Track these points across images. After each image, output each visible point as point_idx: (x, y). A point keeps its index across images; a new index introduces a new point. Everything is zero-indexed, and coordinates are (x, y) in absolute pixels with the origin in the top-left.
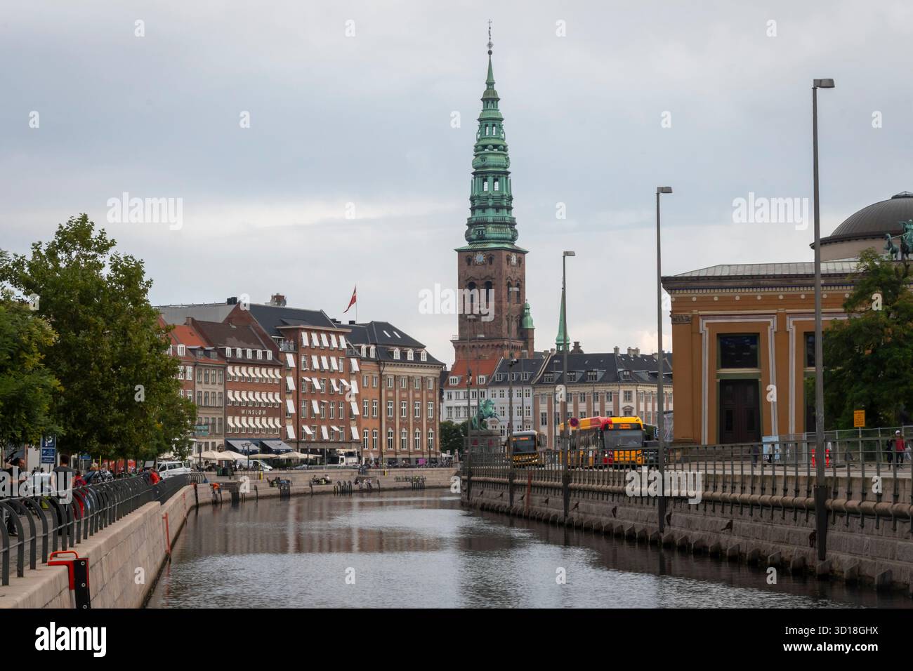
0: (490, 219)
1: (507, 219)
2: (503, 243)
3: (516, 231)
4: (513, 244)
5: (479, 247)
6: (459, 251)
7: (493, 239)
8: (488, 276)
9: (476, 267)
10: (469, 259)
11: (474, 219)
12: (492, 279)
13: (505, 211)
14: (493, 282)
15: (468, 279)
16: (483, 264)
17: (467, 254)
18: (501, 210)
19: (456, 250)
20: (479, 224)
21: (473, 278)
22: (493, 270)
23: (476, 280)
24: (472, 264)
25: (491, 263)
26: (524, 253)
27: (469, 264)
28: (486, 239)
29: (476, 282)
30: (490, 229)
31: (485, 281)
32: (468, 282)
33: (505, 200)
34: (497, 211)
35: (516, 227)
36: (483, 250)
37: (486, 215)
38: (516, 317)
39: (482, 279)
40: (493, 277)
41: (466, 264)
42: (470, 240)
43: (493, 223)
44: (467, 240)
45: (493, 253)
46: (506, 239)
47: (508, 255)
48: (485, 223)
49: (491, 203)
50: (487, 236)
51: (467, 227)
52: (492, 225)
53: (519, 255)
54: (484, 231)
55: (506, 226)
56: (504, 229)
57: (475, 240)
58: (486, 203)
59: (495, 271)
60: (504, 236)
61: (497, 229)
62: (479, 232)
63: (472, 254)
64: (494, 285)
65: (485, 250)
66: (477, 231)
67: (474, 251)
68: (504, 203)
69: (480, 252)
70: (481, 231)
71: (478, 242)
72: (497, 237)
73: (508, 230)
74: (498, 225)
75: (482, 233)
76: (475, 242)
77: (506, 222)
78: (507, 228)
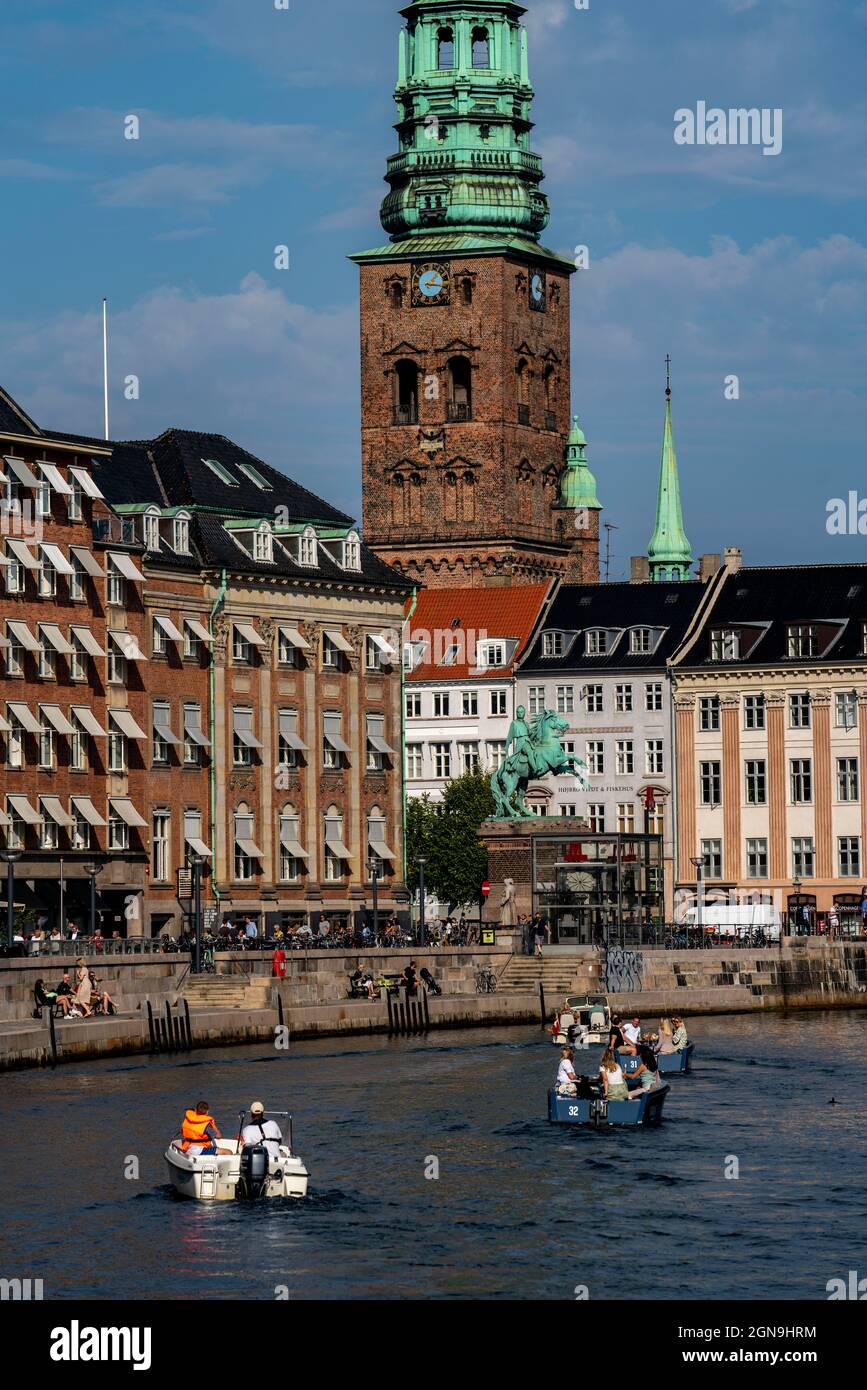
0: (463, 159)
1: (515, 158)
2: (504, 235)
3: (540, 197)
4: (534, 240)
5: (428, 245)
6: (364, 262)
7: (471, 222)
8: (458, 341)
9: (421, 310)
10: (398, 286)
11: (412, 160)
12: (472, 348)
13: (508, 131)
14: (478, 357)
15: (393, 352)
16: (442, 301)
17: (388, 270)
18: (494, 131)
19: (352, 258)
20: (427, 173)
21: (409, 346)
22: (473, 322)
23: (419, 352)
24: (406, 299)
25: (468, 299)
26: (566, 270)
27: (397, 304)
28: (444, 224)
29: (417, 358)
30: (463, 192)
31: (444, 357)
32: (395, 358)
33: (510, 99)
34: (485, 134)
35: (542, 187)
36: (441, 259)
37: (448, 144)
38: (545, 472)
39: (437, 351)
40: (475, 344)
41: (388, 302)
42: (397, 229)
43: (473, 172)
44: (387, 227)
45: (473, 266)
46: (512, 223)
47: (520, 277)
48: (447, 170)
49: (464, 105)
50: (453, 212)
51: (386, 189)
52: (467, 178)
53: (550, 278)
54: (443, 197)
55: (512, 181)
56: (508, 192)
57: (415, 226)
58: (449, 107)
59: (480, 326)
60: (508, 213)
61: (486, 191)
62: (428, 199)
63: (405, 270)
64: (477, 367)
65: (448, 259)
66: (423, 198)
67: (412, 262)
68: (504, 106)
69: (431, 265)
70: (433, 198)
71: (424, 231)
72: (485, 217)
73: (520, 194)
74: (490, 179)
75: (439, 203)
76: (414, 232)
77: (512, 170)
78: (516, 187)
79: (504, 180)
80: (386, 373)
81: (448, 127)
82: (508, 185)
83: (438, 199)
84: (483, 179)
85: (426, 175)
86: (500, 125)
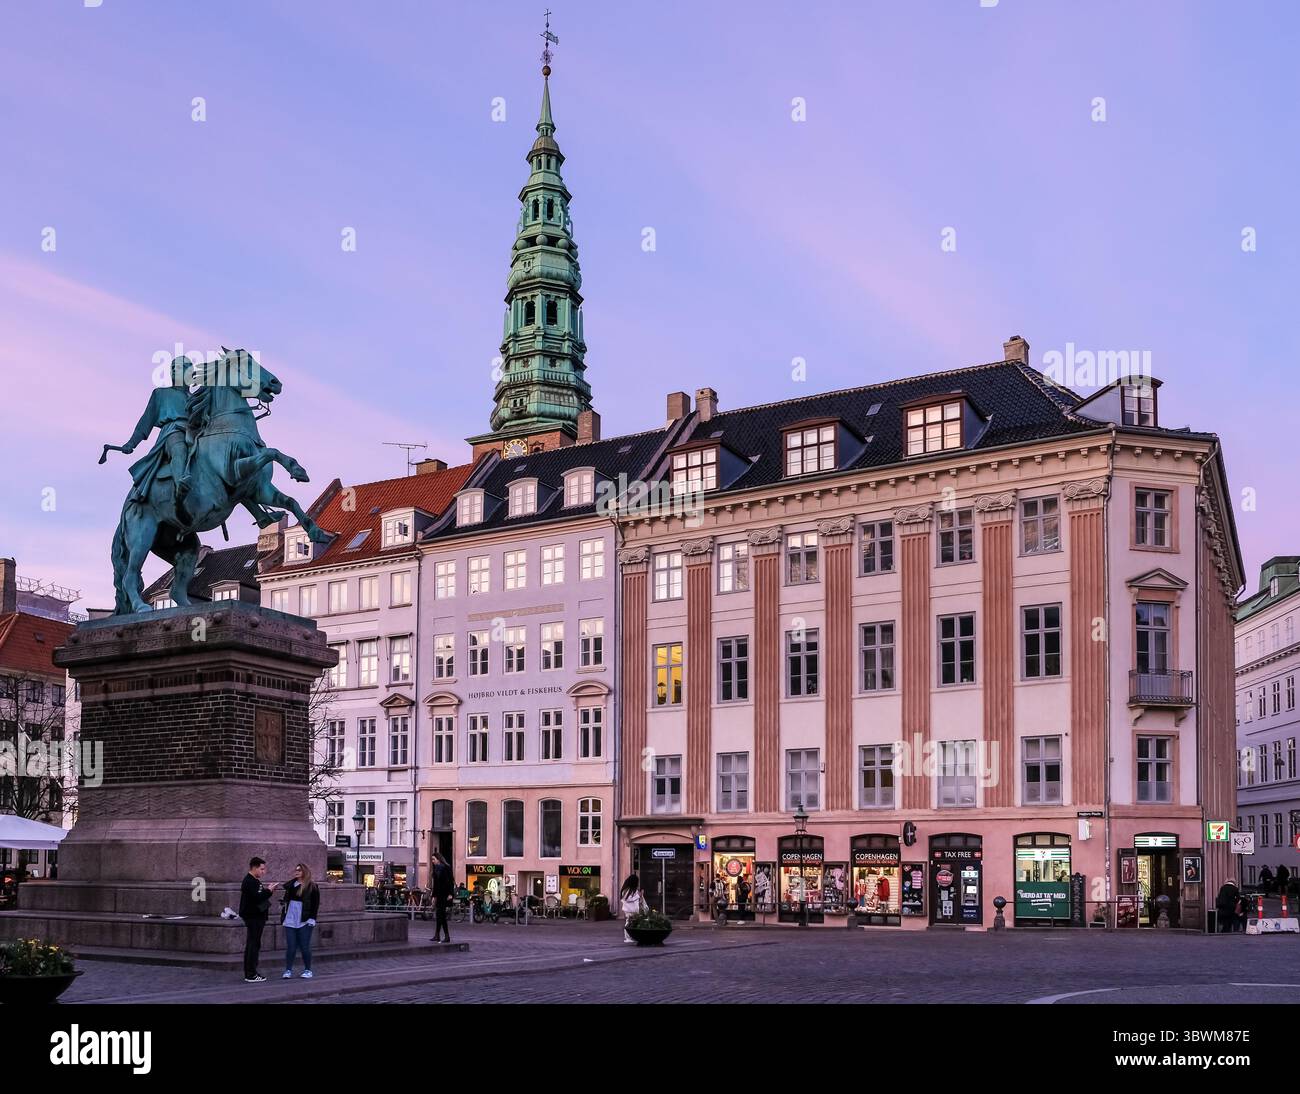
0: (538, 376)
1: (574, 381)
5: (514, 429)
6: (474, 441)
11: (506, 382)
13: (568, 363)
18: (559, 362)
19: (468, 438)
20: (516, 386)
30: (537, 394)
36: (522, 436)
42: (497, 422)
43: (544, 384)
48: (528, 384)
49: (540, 344)
51: (494, 403)
52: (540, 388)
54: (525, 399)
55: (570, 393)
56: (566, 398)
57: (508, 420)
58: (531, 347)
60: (567, 411)
61: (552, 396)
62: (515, 401)
63: (500, 445)
65: (526, 436)
66: (512, 401)
67: (504, 439)
68: (566, 348)
69: (516, 441)
70: (518, 400)
72: (551, 413)
73: (574, 400)
74: (555, 390)
75: (521, 404)
77: (569, 384)
78: (571, 395)
79: (565, 391)
81: (530, 359)
82: (566, 394)
83: (521, 400)
84: (551, 389)
85: (515, 388)
86: (563, 359)
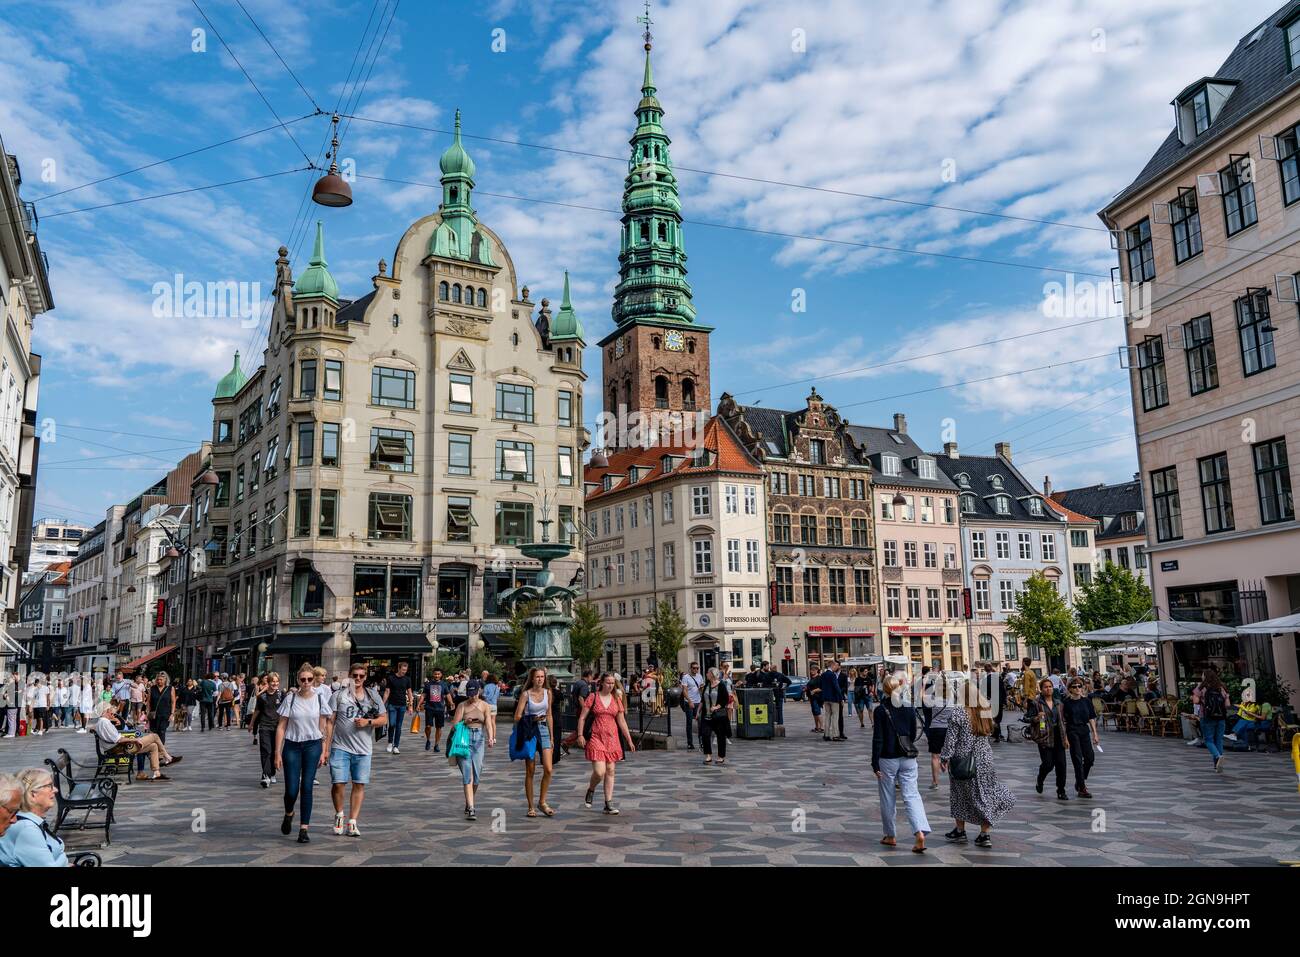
0: (681, 285)
6: (640, 324)
7: (684, 314)
8: (688, 371)
9: (669, 353)
10: (656, 339)
12: (694, 375)
14: (696, 381)
15: (657, 372)
16: (680, 350)
17: (655, 330)
21: (663, 369)
22: (695, 363)
23: (668, 373)
24: (661, 346)
27: (657, 347)
28: (674, 313)
29: (667, 376)
31: (682, 378)
36: (680, 329)
39: (678, 374)
40: (697, 373)
41: (653, 345)
45: (695, 335)
50: (680, 308)
54: (677, 300)
57: (659, 312)
58: (669, 259)
59: (699, 365)
62: (669, 300)
63: (660, 331)
64: (697, 385)
65: (683, 330)
66: (666, 299)
67: (665, 328)
69: (674, 331)
70: (671, 299)
71: (663, 315)
72: (688, 315)
75: (674, 303)
76: (659, 314)
80: (652, 381)
81: (670, 268)
83: (674, 300)
